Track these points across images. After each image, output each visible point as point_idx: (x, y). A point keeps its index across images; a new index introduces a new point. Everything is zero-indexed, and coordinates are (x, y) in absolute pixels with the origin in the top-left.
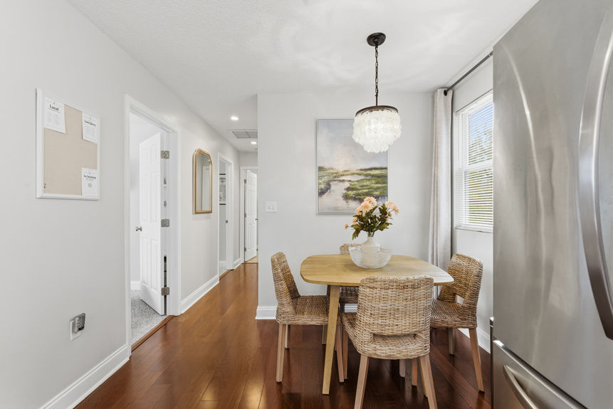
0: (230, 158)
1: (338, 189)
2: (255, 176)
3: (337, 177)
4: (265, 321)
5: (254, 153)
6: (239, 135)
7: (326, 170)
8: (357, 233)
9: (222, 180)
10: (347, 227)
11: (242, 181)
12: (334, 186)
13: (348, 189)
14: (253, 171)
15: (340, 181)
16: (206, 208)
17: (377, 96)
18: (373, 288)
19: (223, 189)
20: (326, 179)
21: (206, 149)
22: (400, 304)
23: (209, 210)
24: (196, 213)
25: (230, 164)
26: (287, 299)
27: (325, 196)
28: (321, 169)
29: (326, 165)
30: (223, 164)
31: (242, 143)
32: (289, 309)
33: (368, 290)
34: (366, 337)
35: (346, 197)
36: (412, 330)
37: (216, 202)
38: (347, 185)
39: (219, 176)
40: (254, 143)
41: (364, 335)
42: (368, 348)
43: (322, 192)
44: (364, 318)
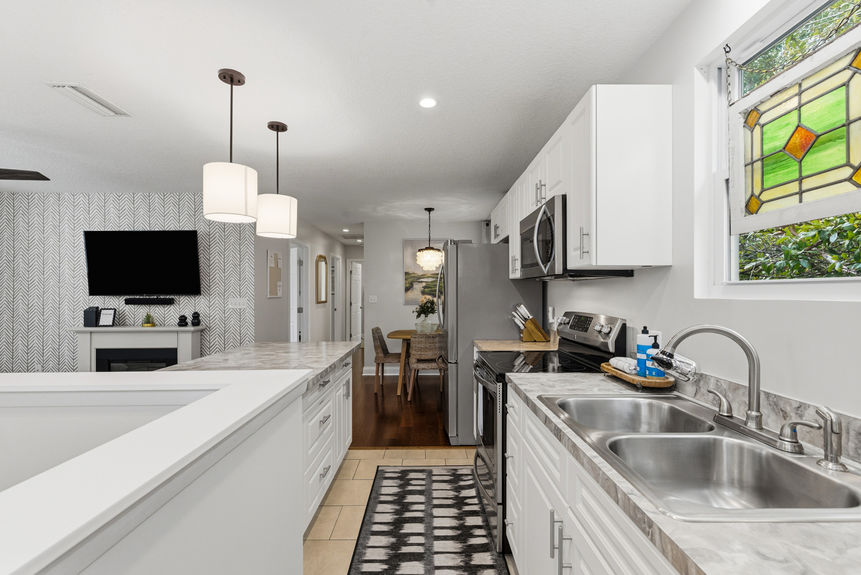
0: (338, 255)
1: (418, 287)
2: (360, 266)
3: (418, 279)
4: (368, 377)
5: (361, 247)
6: (348, 238)
7: (410, 274)
8: (419, 316)
9: (333, 271)
10: (413, 311)
11: (348, 273)
12: (415, 285)
13: (425, 287)
14: (360, 262)
15: (419, 282)
16: (323, 299)
18: (415, 338)
19: (332, 280)
20: (410, 280)
21: (323, 254)
22: (428, 345)
23: (325, 300)
24: (318, 302)
25: (338, 259)
26: (380, 350)
27: (409, 292)
28: (406, 273)
29: (410, 271)
30: (334, 260)
31: (349, 242)
32: (381, 355)
34: (414, 361)
35: (423, 293)
36: (433, 357)
37: (329, 292)
38: (424, 284)
39: (331, 269)
40: (359, 241)
41: (413, 360)
42: (414, 365)
43: (407, 289)
44: (412, 352)
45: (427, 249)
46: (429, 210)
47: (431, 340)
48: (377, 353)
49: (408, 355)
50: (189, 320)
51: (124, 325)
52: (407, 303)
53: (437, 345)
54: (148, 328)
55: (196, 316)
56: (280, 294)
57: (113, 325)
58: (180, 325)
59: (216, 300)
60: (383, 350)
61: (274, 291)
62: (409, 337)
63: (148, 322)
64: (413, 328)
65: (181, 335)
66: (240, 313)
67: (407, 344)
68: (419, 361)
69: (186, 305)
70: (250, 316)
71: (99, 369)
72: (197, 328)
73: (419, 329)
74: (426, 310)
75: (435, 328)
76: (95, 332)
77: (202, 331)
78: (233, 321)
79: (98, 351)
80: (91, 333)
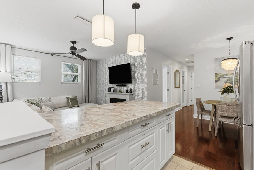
0: (185, 70)
3: (223, 76)
6: (188, 63)
7: (218, 74)
8: (222, 94)
9: (183, 77)
10: (219, 91)
11: (190, 77)
12: (221, 79)
13: (227, 80)
15: (224, 78)
17: (230, 55)
18: (220, 104)
19: (183, 80)
20: (218, 77)
21: (178, 69)
22: (228, 109)
23: (179, 86)
24: (175, 87)
25: (185, 72)
28: (216, 74)
29: (218, 73)
30: (183, 72)
31: (189, 65)
32: (200, 110)
33: (218, 105)
35: (226, 82)
37: (181, 84)
38: (227, 79)
39: (182, 76)
41: (218, 116)
42: (219, 118)
43: (216, 81)
44: (218, 111)
45: (228, 59)
46: (230, 39)
47: (230, 107)
48: (198, 109)
49: (215, 113)
50: (129, 91)
51: (116, 92)
52: (216, 88)
53: (235, 110)
54: (120, 93)
55: (131, 90)
56: (158, 83)
57: (113, 92)
58: (127, 93)
59: (136, 85)
60: (201, 108)
61: (155, 82)
62: (215, 104)
63: (120, 91)
64: (219, 99)
65: (127, 96)
66: (142, 89)
67: (215, 107)
68: (222, 117)
69: (129, 87)
70: (145, 91)
71: (111, 103)
72: (131, 94)
73: (223, 100)
74: (228, 90)
75: (234, 100)
76: (110, 93)
77: (132, 95)
78: (141, 92)
79: (111, 98)
80: (109, 94)
